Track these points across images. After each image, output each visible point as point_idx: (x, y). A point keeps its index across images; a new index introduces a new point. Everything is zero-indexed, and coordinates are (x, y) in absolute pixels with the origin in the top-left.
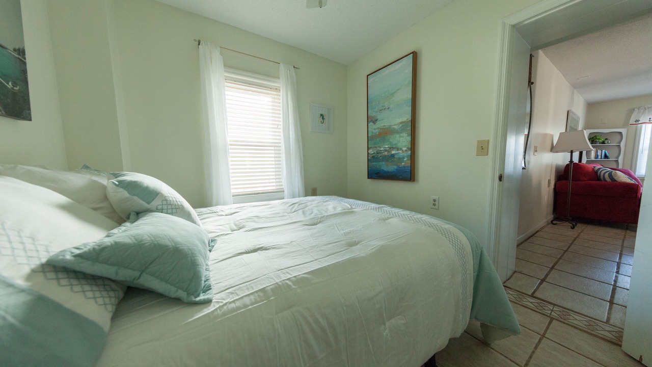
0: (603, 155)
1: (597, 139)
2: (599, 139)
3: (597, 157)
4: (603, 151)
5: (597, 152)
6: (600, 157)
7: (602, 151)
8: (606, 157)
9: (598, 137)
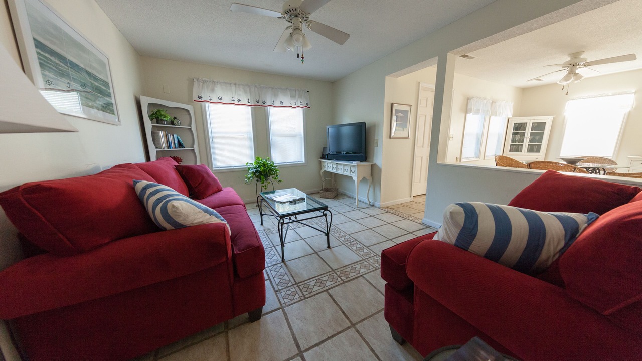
0: (176, 142)
1: (161, 115)
2: (165, 117)
3: (169, 145)
4: (175, 136)
5: (167, 138)
6: (173, 146)
7: (173, 135)
8: (180, 145)
9: (162, 113)
